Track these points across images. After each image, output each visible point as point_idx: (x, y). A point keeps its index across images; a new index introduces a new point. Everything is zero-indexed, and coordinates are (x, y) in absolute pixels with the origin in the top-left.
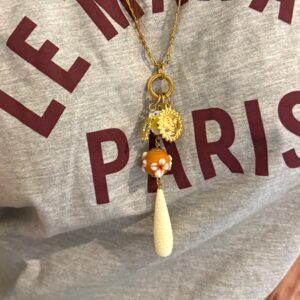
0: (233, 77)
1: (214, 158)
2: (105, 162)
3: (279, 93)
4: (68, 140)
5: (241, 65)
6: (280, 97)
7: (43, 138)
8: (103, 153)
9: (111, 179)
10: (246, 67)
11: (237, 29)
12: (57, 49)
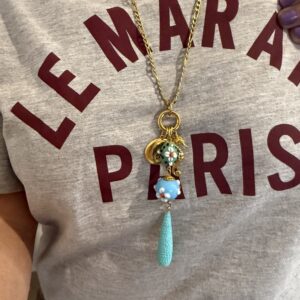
0: (231, 108)
1: (208, 175)
2: (110, 171)
4: (77, 152)
5: (239, 98)
6: (270, 127)
7: (57, 150)
10: (243, 100)
11: (237, 70)
12: (74, 77)
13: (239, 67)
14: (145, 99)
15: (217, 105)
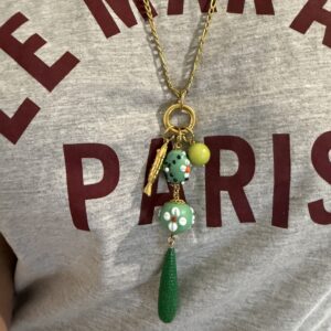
1: (224, 194)
2: (86, 183)
3: (317, 130)
4: (39, 150)
5: (275, 90)
6: (317, 134)
7: (10, 144)
8: (84, 171)
9: (91, 206)
10: (281, 93)
11: (274, 49)
12: (44, 42)
13: (277, 45)
14: (143, 81)
15: (244, 97)
